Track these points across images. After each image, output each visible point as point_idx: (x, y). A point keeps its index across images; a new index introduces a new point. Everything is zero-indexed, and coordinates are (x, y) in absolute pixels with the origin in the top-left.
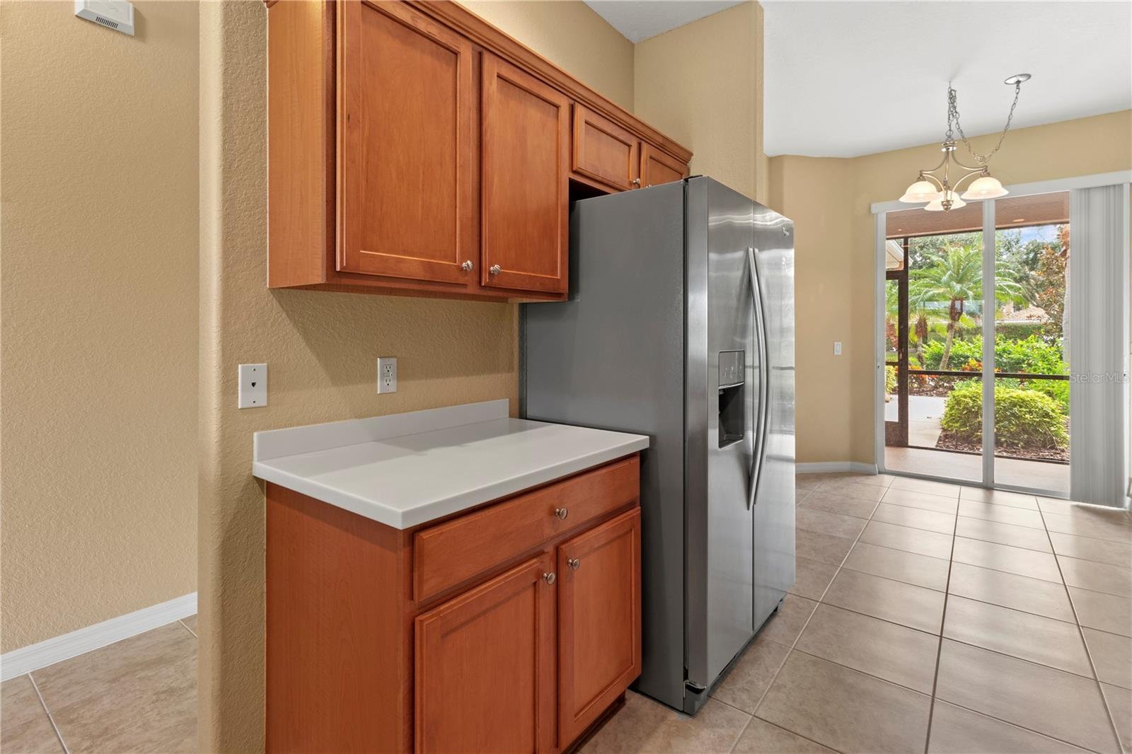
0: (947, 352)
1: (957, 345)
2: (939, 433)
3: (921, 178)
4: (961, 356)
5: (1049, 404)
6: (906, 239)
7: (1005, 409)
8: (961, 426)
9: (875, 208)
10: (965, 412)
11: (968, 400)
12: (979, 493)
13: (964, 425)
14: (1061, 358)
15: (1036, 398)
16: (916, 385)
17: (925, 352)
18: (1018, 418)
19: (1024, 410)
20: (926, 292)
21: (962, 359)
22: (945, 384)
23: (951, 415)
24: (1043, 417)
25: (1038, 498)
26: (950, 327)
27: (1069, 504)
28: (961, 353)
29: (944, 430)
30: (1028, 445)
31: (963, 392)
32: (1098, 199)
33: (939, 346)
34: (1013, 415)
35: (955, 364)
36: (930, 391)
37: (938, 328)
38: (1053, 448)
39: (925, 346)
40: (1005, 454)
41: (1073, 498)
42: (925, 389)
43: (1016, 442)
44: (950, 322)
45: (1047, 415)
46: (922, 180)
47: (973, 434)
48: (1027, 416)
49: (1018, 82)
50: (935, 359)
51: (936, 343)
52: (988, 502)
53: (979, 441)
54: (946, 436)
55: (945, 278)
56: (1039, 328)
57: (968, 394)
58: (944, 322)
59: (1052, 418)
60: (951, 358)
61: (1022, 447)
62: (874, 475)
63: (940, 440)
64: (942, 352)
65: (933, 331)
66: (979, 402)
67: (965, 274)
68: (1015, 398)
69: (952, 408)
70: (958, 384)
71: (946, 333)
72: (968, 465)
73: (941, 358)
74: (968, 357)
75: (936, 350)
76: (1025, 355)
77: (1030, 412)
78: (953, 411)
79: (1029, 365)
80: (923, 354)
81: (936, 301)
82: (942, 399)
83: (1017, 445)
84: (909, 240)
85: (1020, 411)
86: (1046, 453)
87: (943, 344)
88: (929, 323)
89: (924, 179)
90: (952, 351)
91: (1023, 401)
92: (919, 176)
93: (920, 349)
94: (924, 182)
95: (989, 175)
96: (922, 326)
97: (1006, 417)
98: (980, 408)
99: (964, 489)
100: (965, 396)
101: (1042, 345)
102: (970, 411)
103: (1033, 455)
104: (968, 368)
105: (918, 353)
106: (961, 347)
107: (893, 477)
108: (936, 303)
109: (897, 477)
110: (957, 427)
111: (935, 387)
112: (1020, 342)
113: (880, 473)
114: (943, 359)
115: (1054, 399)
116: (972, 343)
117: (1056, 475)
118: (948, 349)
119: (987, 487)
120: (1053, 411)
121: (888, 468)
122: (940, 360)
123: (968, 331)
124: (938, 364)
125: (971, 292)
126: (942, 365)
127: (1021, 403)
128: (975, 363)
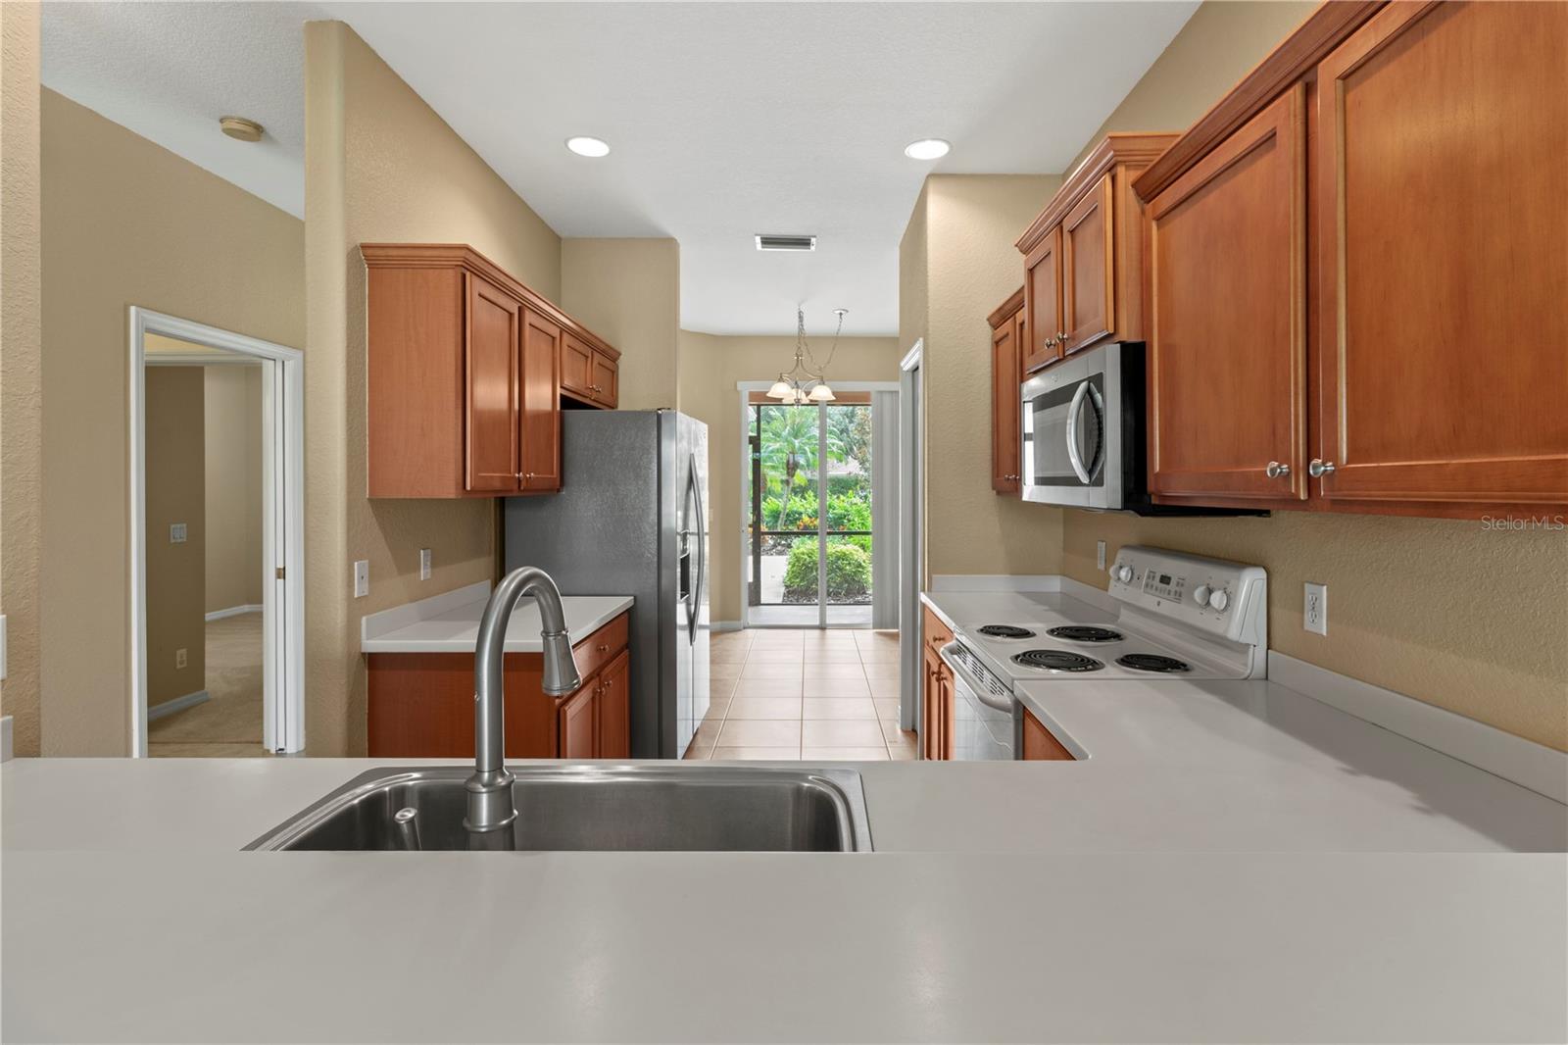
0: (785, 509)
1: (793, 501)
2: (783, 590)
3: (781, 380)
4: (796, 513)
5: (862, 556)
6: (759, 406)
7: (833, 563)
8: (801, 581)
9: (741, 385)
10: (803, 568)
11: (806, 557)
12: (816, 633)
13: (802, 580)
15: (853, 552)
18: (840, 570)
19: (845, 562)
20: (767, 447)
21: (793, 517)
22: (783, 542)
23: (793, 572)
24: (858, 567)
25: (855, 631)
27: (872, 631)
28: (796, 509)
29: (787, 587)
30: (848, 594)
31: (801, 550)
32: (887, 399)
34: (838, 567)
36: (770, 550)
38: (861, 592)
40: (832, 602)
41: (874, 628)
43: (840, 590)
44: (787, 476)
45: (860, 565)
47: (810, 586)
48: (848, 567)
49: (841, 314)
50: (774, 516)
51: (775, 500)
52: (823, 638)
53: (816, 593)
54: (788, 592)
55: (785, 434)
57: (805, 551)
58: (782, 478)
59: (863, 568)
60: (788, 515)
61: (844, 595)
62: (740, 630)
63: (784, 596)
64: (780, 509)
66: (815, 558)
67: (799, 430)
68: (840, 553)
69: (793, 566)
70: (796, 541)
71: (783, 490)
72: (807, 614)
74: (802, 514)
75: (774, 507)
76: (846, 511)
77: (849, 564)
78: (794, 568)
79: (849, 521)
82: (784, 558)
83: (841, 593)
84: (762, 408)
85: (843, 564)
86: (860, 598)
87: (780, 501)
89: (783, 381)
90: (788, 507)
91: (845, 554)
92: (780, 378)
94: (783, 383)
95: (824, 384)
97: (833, 571)
98: (815, 563)
99: (807, 631)
100: (803, 554)
101: (857, 500)
102: (807, 567)
103: (851, 601)
104: (803, 525)
106: (796, 504)
107: (755, 630)
109: (758, 630)
110: (797, 583)
111: (775, 546)
112: (842, 497)
113: (745, 628)
114: (781, 516)
115: (865, 551)
116: (805, 499)
117: (864, 613)
118: (785, 505)
119: (822, 628)
120: (864, 562)
121: (751, 623)
122: (778, 517)
123: (800, 487)
124: (777, 522)
125: (807, 448)
126: (780, 522)
127: (843, 556)
128: (805, 518)
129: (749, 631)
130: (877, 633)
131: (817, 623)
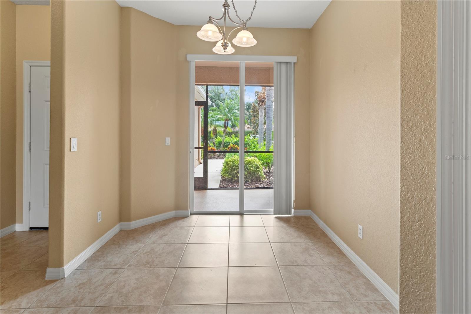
0: (223, 141)
1: (226, 138)
2: (220, 178)
4: (228, 142)
5: (258, 163)
6: (207, 86)
7: (245, 166)
9: (189, 57)
10: (230, 169)
11: (231, 163)
12: (238, 217)
13: (230, 174)
14: (258, 143)
15: (254, 161)
16: (213, 155)
17: (216, 141)
18: (249, 169)
19: (251, 166)
20: (217, 116)
21: (227, 144)
22: (223, 155)
23: (225, 170)
24: (257, 168)
25: (262, 216)
26: (225, 131)
27: (273, 217)
28: (227, 141)
29: (222, 177)
30: (254, 183)
31: (230, 159)
32: (283, 67)
33: (221, 138)
34: (247, 168)
35: (226, 146)
37: (220, 132)
38: (260, 181)
39: (216, 139)
41: (275, 214)
42: (216, 156)
43: (248, 180)
44: (224, 129)
45: (258, 168)
46: (211, 23)
47: (233, 178)
48: (251, 168)
50: (219, 144)
51: (220, 137)
52: (242, 225)
53: (237, 181)
56: (251, 132)
57: (231, 160)
58: (222, 129)
60: (225, 143)
61: (250, 182)
62: (187, 217)
63: (220, 184)
65: (219, 133)
66: (235, 164)
68: (248, 161)
69: (225, 167)
70: (227, 155)
71: (223, 134)
73: (221, 143)
74: (230, 143)
75: (219, 140)
77: (253, 167)
78: (226, 169)
80: (215, 142)
81: (220, 120)
82: (221, 161)
83: (248, 181)
85: (249, 167)
87: (222, 138)
88: (218, 130)
89: (212, 23)
90: (225, 140)
92: (209, 20)
93: (214, 140)
94: (212, 24)
96: (215, 130)
99: (232, 217)
100: (230, 161)
102: (232, 168)
103: (253, 186)
104: (230, 147)
105: (213, 141)
106: (228, 139)
107: (198, 216)
108: (220, 121)
109: (200, 215)
110: (227, 176)
111: (219, 155)
113: (191, 214)
114: (222, 144)
116: (231, 137)
118: (224, 140)
119: (241, 214)
120: (260, 165)
121: (196, 211)
122: (221, 144)
123: (229, 133)
124: (220, 146)
125: (232, 117)
126: (221, 146)
127: (250, 163)
128: (232, 145)
129: (195, 217)
130: (276, 218)
131: (237, 209)
